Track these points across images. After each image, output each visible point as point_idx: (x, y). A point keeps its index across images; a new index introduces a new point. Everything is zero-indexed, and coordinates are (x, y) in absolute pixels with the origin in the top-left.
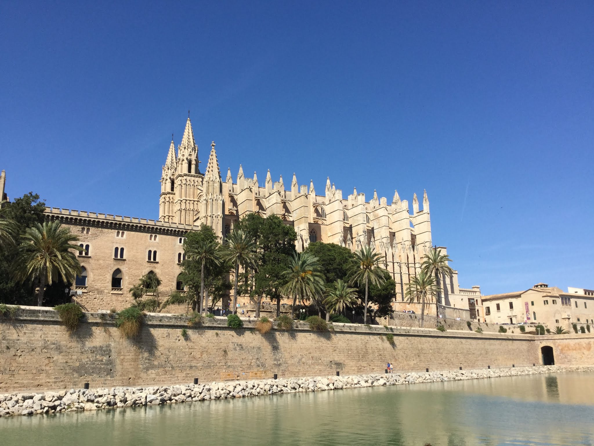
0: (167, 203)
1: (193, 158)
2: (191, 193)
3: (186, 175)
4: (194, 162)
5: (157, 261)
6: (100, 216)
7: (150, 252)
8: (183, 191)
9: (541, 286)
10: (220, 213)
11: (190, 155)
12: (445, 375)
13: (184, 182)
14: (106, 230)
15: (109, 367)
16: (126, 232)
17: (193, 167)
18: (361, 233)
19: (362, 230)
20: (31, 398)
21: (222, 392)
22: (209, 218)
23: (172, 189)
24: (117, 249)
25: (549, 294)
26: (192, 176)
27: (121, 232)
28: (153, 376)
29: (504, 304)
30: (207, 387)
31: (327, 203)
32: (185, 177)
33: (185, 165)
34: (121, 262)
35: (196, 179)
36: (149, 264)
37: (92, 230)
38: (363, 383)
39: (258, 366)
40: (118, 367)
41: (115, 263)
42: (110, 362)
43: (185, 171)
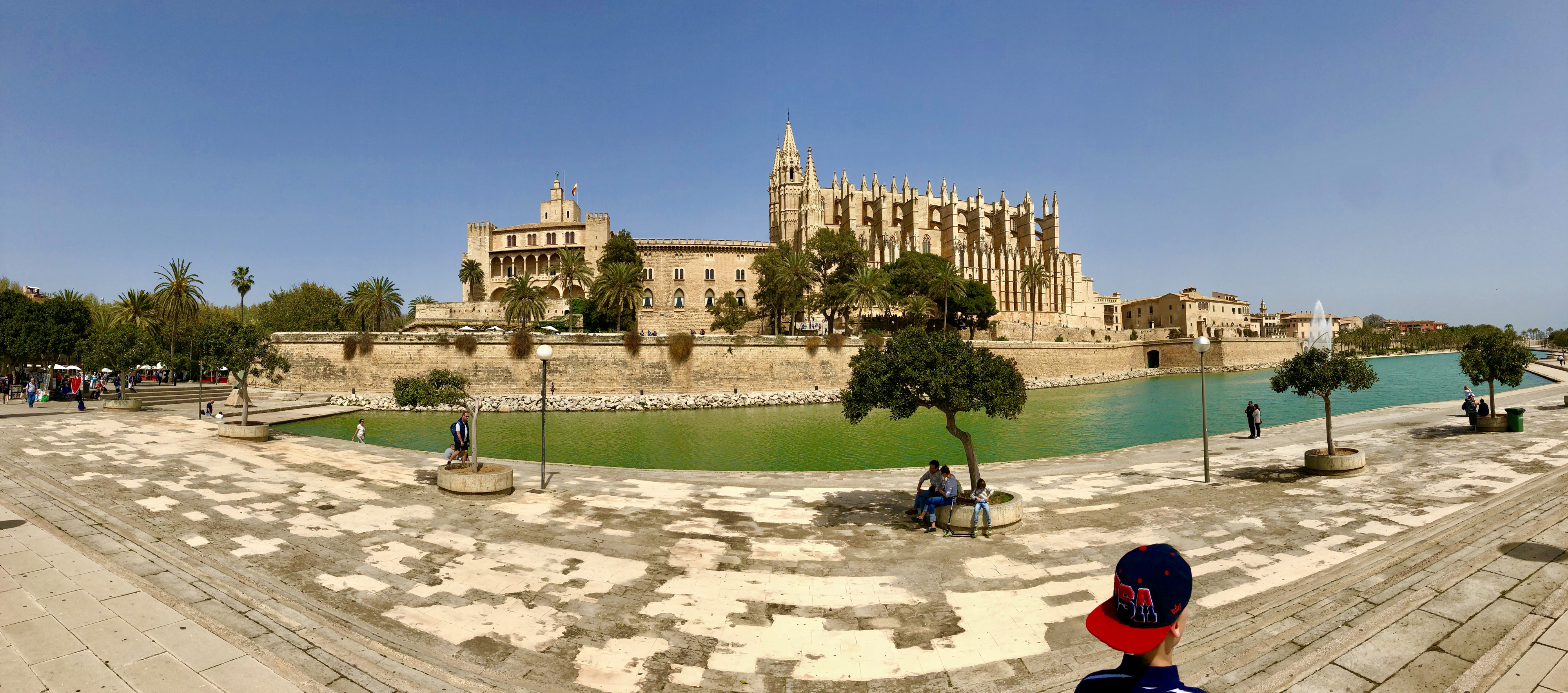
1: (795, 164)
2: (794, 203)
3: (787, 184)
4: (795, 169)
5: (745, 279)
7: (738, 271)
11: (791, 162)
13: (786, 192)
14: (696, 254)
15: (666, 378)
16: (714, 254)
17: (795, 174)
20: (600, 400)
21: (758, 400)
24: (707, 270)
26: (793, 185)
27: (710, 254)
28: (704, 385)
30: (744, 396)
32: (786, 187)
33: (787, 174)
34: (711, 283)
35: (799, 188)
36: (737, 283)
37: (685, 255)
39: (806, 378)
40: (673, 378)
41: (704, 283)
42: (666, 374)
43: (787, 180)
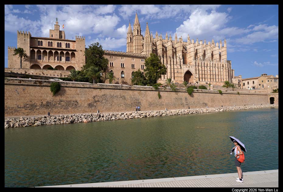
0: (129, 47)
1: (139, 29)
2: (139, 43)
3: (137, 36)
4: (139, 31)
5: (135, 68)
6: (116, 52)
7: (132, 65)
8: (136, 42)
9: (264, 75)
10: (151, 50)
11: (138, 28)
12: (241, 108)
13: (136, 38)
14: (118, 57)
16: (124, 58)
17: (139, 32)
18: (201, 56)
19: (201, 55)
20: (123, 114)
21: (176, 113)
22: (147, 52)
23: (131, 41)
24: (122, 64)
25: (269, 78)
26: (139, 36)
27: (122, 58)
29: (251, 82)
30: (171, 111)
31: (188, 44)
32: (136, 37)
33: (136, 32)
34: (123, 69)
35: (140, 37)
36: (132, 69)
37: (114, 57)
38: (217, 111)
41: (121, 69)
43: (136, 34)
